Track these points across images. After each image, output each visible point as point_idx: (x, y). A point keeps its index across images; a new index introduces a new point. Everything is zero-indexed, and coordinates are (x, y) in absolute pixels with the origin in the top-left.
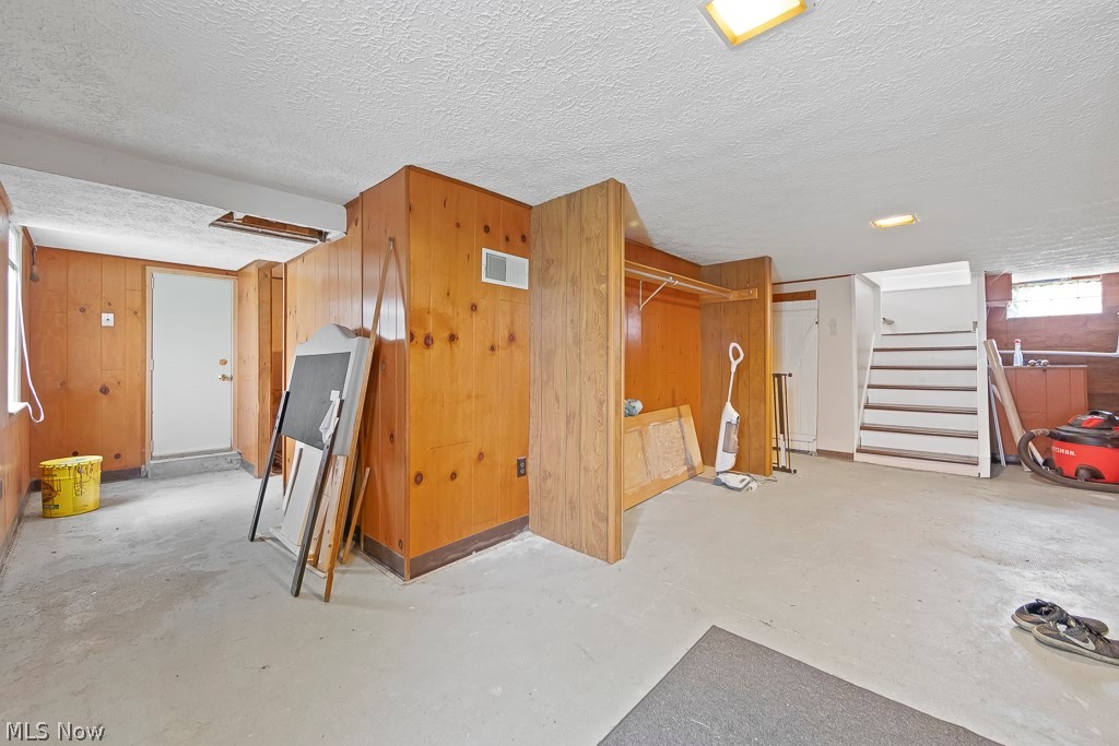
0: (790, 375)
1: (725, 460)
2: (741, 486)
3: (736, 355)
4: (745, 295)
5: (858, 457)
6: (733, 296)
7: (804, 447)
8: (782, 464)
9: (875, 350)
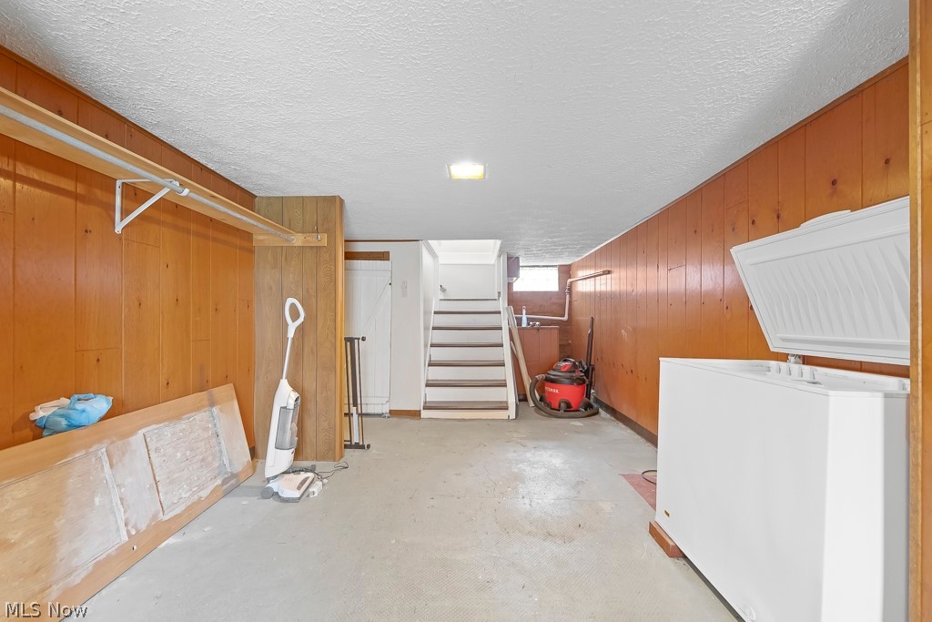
0: (364, 339)
1: (278, 459)
2: (297, 494)
3: (295, 316)
4: (312, 240)
5: (425, 414)
6: (298, 240)
7: (377, 410)
8: (356, 440)
9: (435, 313)
